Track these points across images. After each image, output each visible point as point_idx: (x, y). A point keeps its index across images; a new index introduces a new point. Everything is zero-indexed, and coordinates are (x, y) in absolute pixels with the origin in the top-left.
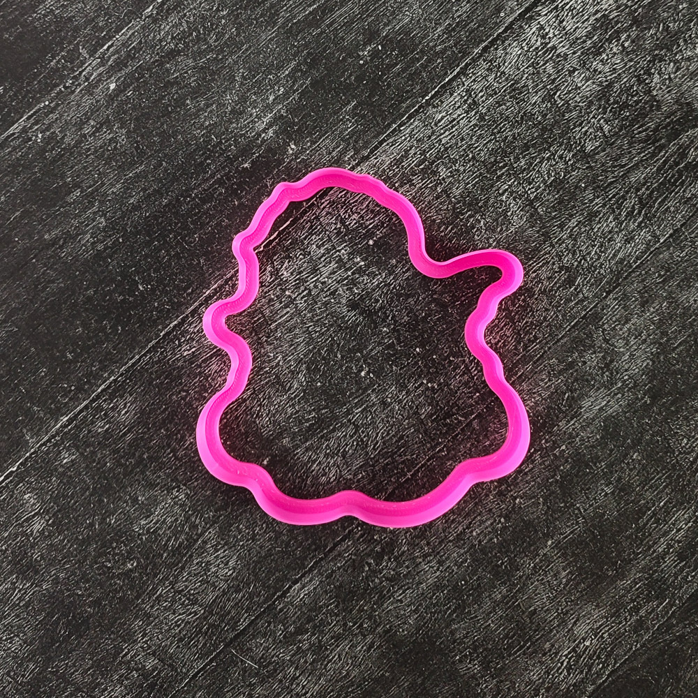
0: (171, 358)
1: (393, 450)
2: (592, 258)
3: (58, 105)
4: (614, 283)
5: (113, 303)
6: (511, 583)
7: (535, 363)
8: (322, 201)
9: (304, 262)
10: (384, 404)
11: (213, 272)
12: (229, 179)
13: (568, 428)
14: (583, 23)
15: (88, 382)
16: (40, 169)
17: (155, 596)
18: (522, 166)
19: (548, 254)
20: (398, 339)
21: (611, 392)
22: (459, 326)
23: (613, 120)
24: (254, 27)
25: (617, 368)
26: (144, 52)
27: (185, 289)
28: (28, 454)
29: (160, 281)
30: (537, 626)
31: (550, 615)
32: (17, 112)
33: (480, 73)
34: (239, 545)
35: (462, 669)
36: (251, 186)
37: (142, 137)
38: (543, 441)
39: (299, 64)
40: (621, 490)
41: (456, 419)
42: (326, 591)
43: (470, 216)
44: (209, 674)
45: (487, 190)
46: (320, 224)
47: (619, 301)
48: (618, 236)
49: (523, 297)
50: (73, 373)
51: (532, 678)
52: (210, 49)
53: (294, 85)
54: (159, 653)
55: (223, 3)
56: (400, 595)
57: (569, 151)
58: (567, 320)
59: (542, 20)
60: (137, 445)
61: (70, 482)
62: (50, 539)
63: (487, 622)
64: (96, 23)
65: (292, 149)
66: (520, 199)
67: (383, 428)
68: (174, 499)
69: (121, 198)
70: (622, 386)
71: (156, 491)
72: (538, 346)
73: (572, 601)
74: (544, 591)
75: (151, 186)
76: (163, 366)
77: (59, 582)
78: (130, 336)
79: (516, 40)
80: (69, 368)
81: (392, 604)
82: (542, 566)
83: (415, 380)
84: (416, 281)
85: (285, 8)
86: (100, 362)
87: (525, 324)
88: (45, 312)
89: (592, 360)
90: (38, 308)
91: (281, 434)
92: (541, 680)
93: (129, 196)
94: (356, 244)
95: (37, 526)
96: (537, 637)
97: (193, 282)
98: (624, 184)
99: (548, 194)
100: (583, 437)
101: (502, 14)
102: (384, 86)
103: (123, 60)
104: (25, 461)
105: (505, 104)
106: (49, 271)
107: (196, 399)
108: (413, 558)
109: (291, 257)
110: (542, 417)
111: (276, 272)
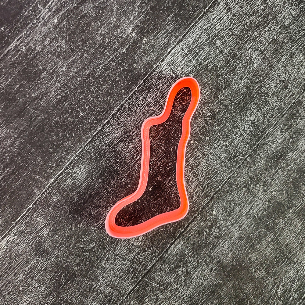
0: (100, 145)
1: (211, 176)
2: (295, 75)
3: (31, 33)
5: (69, 123)
6: (275, 232)
7: (273, 127)
8: (162, 63)
9: (157, 93)
10: (204, 155)
11: (115, 102)
12: (117, 58)
13: (293, 156)
15: (61, 161)
16: (26, 64)
17: (106, 258)
18: (256, 36)
19: (273, 75)
20: (207, 124)
22: (235, 114)
23: (296, 9)
26: (69, 3)
27: (102, 112)
28: (37, 199)
29: (90, 110)
30: (289, 251)
31: (295, 245)
32: (11, 38)
35: (256, 275)
36: (128, 60)
37: (73, 43)
38: (282, 164)
41: (239, 158)
42: (187, 247)
43: (234, 62)
44: (136, 291)
45: (241, 49)
46: (163, 74)
49: (264, 97)
50: (53, 158)
51: (290, 275)
53: (142, 10)
54: (111, 285)
56: (223, 244)
57: (277, 26)
58: (286, 105)
60: (88, 188)
61: (58, 210)
62: (52, 237)
63: (265, 252)
65: (145, 41)
66: (257, 51)
67: (205, 166)
69: (67, 73)
71: (100, 209)
72: (274, 119)
74: (291, 234)
75: (80, 66)
76: (96, 149)
77: (59, 257)
78: (79, 137)
80: (51, 156)
81: (219, 249)
82: (288, 223)
83: (217, 142)
84: (212, 96)
86: (66, 151)
87: (266, 109)
88: (37, 131)
90: (33, 130)
91: (156, 175)
92: (295, 276)
93: (70, 72)
95: (45, 232)
96: (290, 256)
97: (106, 108)
99: (270, 47)
100: (300, 159)
102: (185, 5)
103: (59, 8)
104: (36, 202)
105: (244, 7)
106: (36, 111)
107: (114, 163)
108: (227, 226)
109: (151, 91)
110: (280, 152)
111: (144, 99)
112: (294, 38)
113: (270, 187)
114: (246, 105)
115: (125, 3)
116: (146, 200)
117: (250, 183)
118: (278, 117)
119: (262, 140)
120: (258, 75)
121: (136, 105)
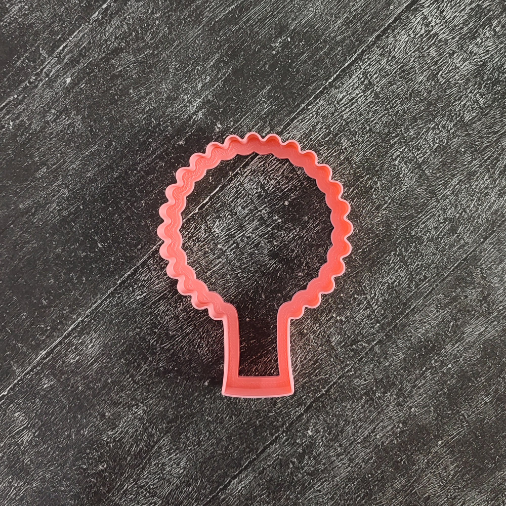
0: (127, 302)
1: (310, 371)
2: (471, 211)
3: (24, 98)
4: (490, 230)
5: (77, 259)
6: (409, 475)
7: (425, 298)
8: (245, 170)
9: (232, 221)
10: (301, 334)
12: (167, 155)
13: (453, 350)
14: (460, 12)
15: (61, 323)
16: (13, 151)
17: (123, 490)
18: (411, 136)
19: (433, 208)
21: (489, 320)
22: (362, 270)
23: (487, 94)
24: (183, 26)
25: (493, 300)
26: (93, 51)
27: (136, 246)
28: (16, 381)
29: (115, 239)
31: (441, 500)
33: (374, 58)
34: (187, 450)
36: (186, 159)
37: (95, 121)
38: (433, 361)
39: (221, 56)
40: (498, 399)
41: (361, 345)
42: (259, 484)
43: (369, 179)
45: (382, 156)
46: (244, 189)
47: (495, 245)
48: (493, 190)
49: (414, 244)
50: (48, 316)
52: (147, 46)
53: (218, 74)
55: (157, 7)
56: (319, 486)
57: (451, 121)
58: (451, 262)
59: (426, 11)
60: (103, 372)
61: (50, 403)
62: (37, 447)
64: (52, 28)
65: (218, 127)
66: (410, 163)
67: (301, 353)
68: (134, 414)
69: (80, 173)
70: (497, 315)
71: (119, 408)
72: (427, 284)
73: (459, 488)
74: (436, 481)
75: (104, 162)
76: (120, 308)
77: (45, 481)
78: (93, 285)
79: (404, 29)
80: (45, 312)
81: (313, 494)
82: (433, 462)
83: (327, 314)
84: (324, 234)
85: (208, 9)
86: (70, 306)
87: (416, 266)
88: (23, 268)
89: (473, 294)
90: (17, 265)
91: (218, 360)
93: (87, 171)
94: (274, 205)
95: (26, 437)
97: (142, 240)
98: (497, 148)
99: (434, 158)
100: (466, 357)
101: (392, 7)
102: (294, 72)
103: (76, 59)
104: (14, 387)
105: (396, 83)
106: (24, 234)
107: (148, 334)
108: (329, 457)
109: (221, 217)
110: (431, 342)
111: (209, 230)
112: (478, 146)
113: (408, 399)
114: (382, 256)
115: (190, 58)
116: (198, 401)
117: (375, 388)
118: (434, 281)
119: (403, 318)
120: (408, 206)
121: (194, 238)
